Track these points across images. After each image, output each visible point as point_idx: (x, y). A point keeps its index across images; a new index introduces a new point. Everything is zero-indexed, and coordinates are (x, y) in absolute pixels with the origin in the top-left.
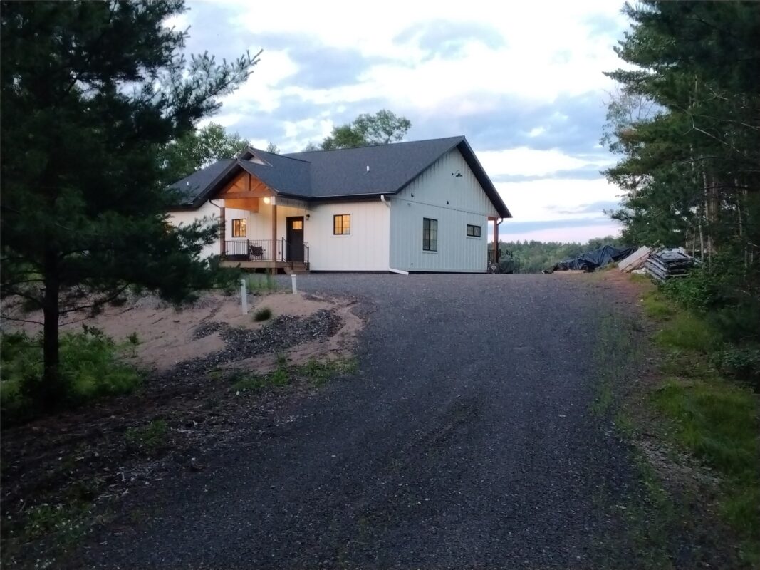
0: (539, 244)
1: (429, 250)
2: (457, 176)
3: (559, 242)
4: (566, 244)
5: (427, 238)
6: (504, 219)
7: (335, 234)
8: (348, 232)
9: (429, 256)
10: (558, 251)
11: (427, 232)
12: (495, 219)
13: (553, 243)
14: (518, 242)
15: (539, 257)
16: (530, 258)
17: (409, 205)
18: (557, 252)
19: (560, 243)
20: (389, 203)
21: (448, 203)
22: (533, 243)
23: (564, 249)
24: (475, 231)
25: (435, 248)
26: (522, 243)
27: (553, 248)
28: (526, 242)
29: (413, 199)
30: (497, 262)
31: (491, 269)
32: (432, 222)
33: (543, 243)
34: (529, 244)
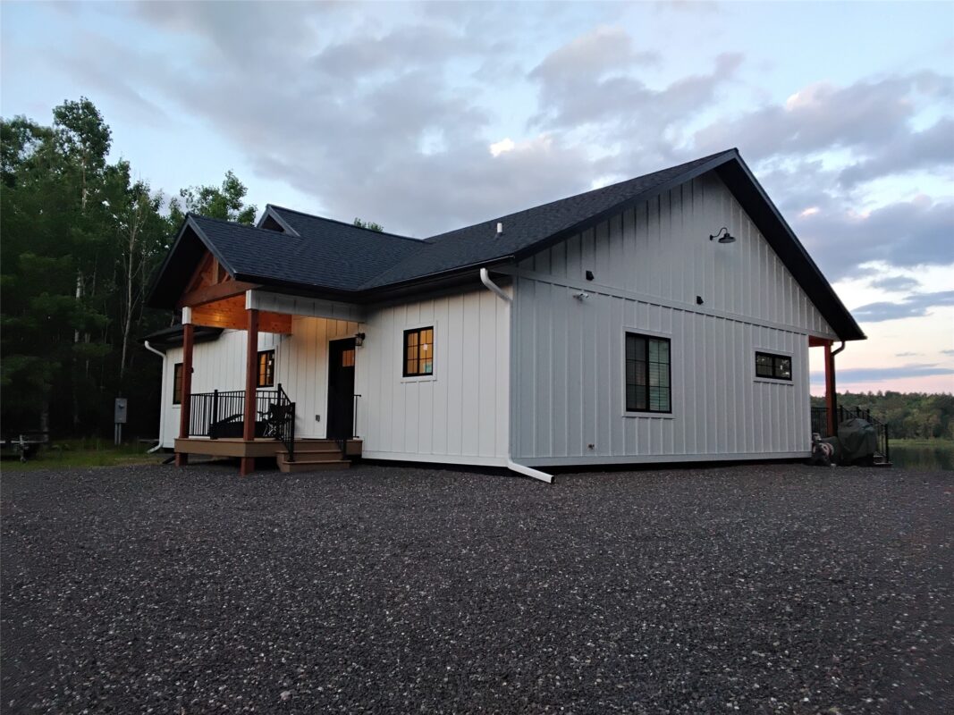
0: (897, 394)
1: (647, 410)
2: (721, 240)
3: (923, 393)
4: (932, 395)
5: (641, 381)
6: (847, 343)
7: (406, 374)
8: (429, 371)
9: (644, 424)
10: (924, 403)
11: (640, 368)
12: (826, 343)
13: (916, 395)
14: (870, 393)
15: (899, 411)
16: (887, 412)
17: (579, 298)
18: (922, 405)
19: (925, 394)
20: (510, 293)
21: (699, 301)
22: (889, 394)
23: (930, 401)
24: (774, 367)
25: (664, 404)
26: (875, 393)
27: (916, 400)
28: (880, 393)
29: (590, 285)
30: (835, 434)
31: (820, 450)
32: (653, 346)
33: (902, 393)
34: (884, 395)
